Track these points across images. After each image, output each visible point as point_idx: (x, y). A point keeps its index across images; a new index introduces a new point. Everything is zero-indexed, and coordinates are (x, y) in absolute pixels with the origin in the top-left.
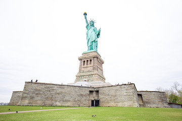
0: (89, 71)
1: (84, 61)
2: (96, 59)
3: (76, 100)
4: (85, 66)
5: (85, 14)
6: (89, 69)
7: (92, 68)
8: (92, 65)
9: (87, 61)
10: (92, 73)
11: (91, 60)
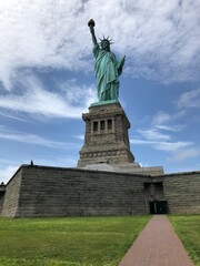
0: (107, 143)
1: (96, 123)
2: (120, 118)
3: (123, 202)
4: (99, 132)
5: (92, 24)
6: (106, 138)
7: (114, 137)
8: (113, 131)
9: (103, 122)
10: (115, 147)
11: (110, 121)
